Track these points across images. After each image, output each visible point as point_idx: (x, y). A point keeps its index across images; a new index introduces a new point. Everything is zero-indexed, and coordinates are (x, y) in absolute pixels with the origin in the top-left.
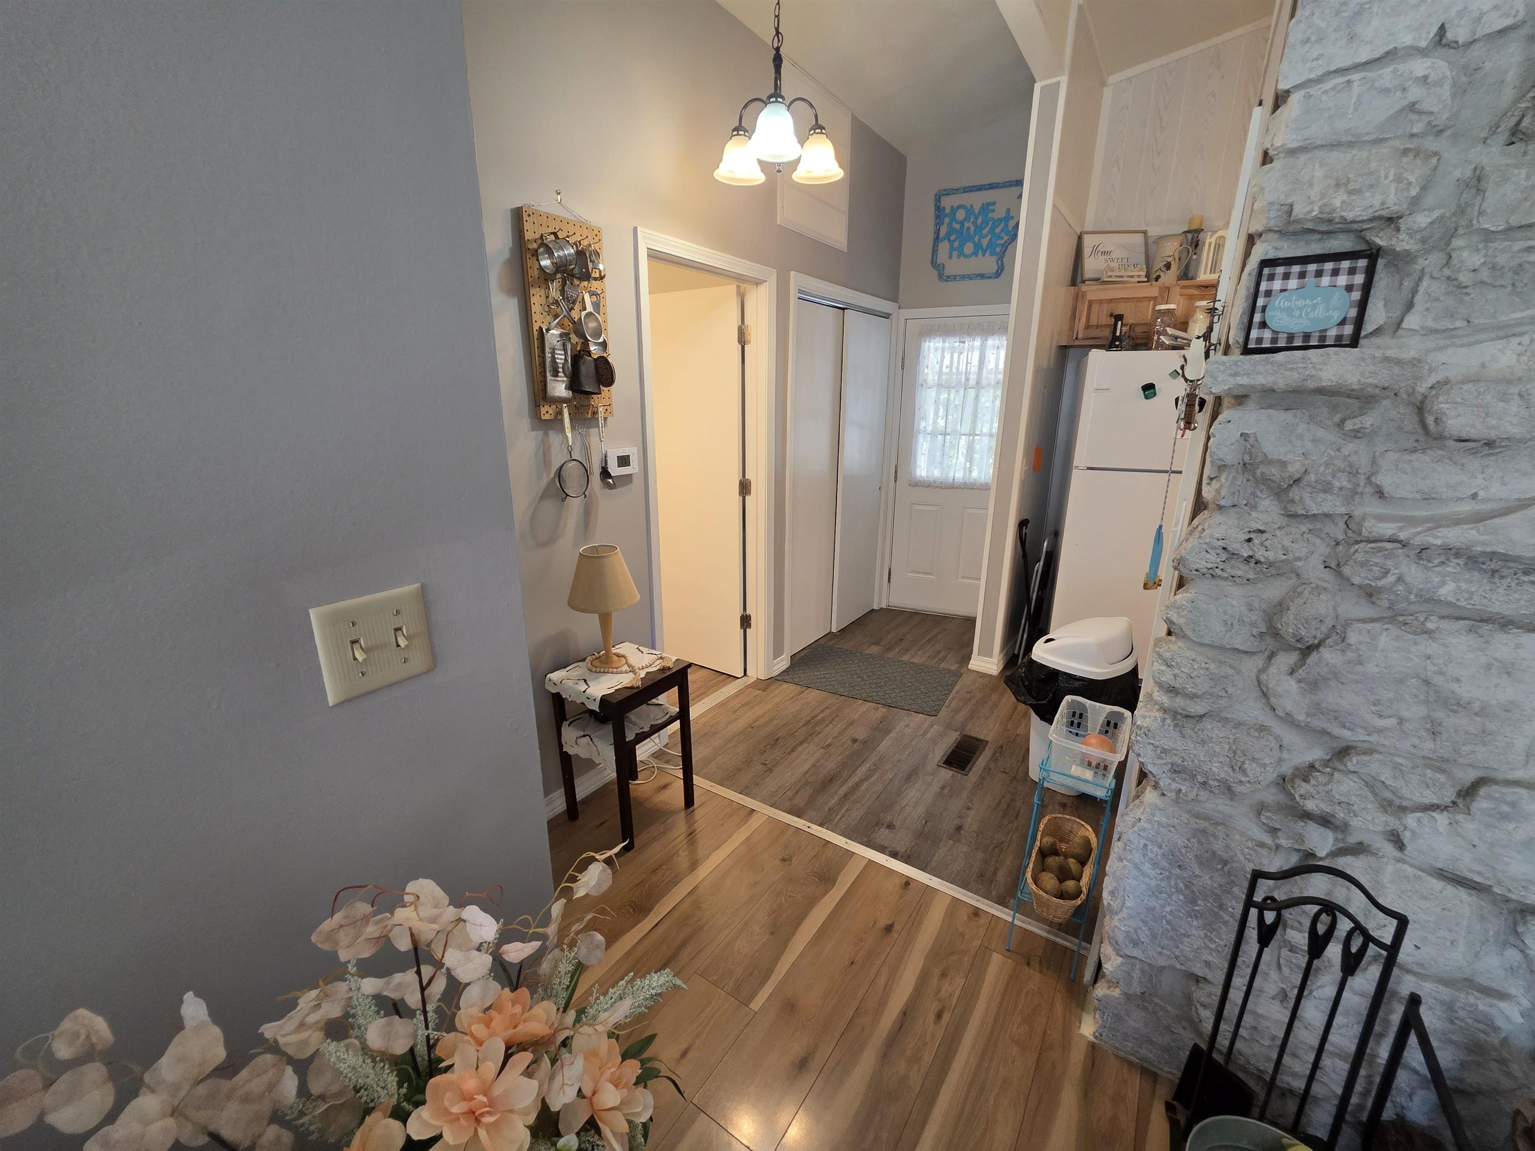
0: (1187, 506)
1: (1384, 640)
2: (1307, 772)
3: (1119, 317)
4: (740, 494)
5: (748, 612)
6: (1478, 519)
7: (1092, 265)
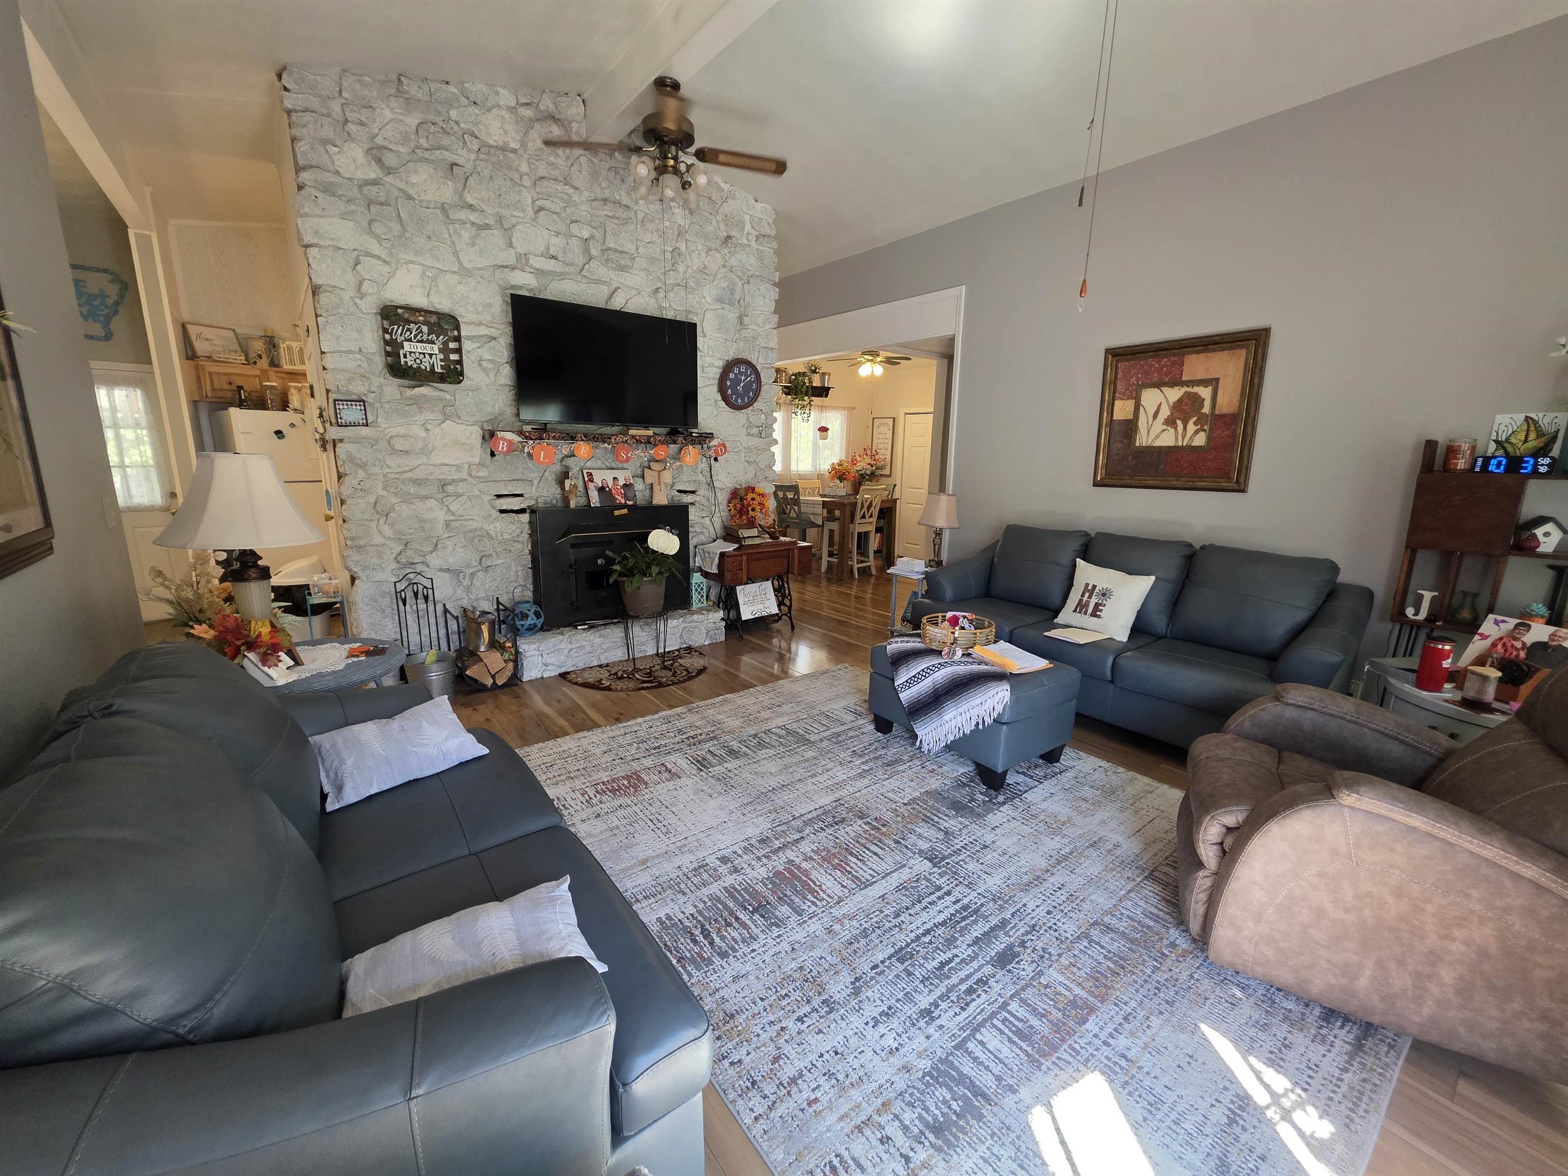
0: (335, 477)
1: (403, 507)
2: (400, 554)
3: (240, 388)
6: (410, 470)
7: (201, 347)
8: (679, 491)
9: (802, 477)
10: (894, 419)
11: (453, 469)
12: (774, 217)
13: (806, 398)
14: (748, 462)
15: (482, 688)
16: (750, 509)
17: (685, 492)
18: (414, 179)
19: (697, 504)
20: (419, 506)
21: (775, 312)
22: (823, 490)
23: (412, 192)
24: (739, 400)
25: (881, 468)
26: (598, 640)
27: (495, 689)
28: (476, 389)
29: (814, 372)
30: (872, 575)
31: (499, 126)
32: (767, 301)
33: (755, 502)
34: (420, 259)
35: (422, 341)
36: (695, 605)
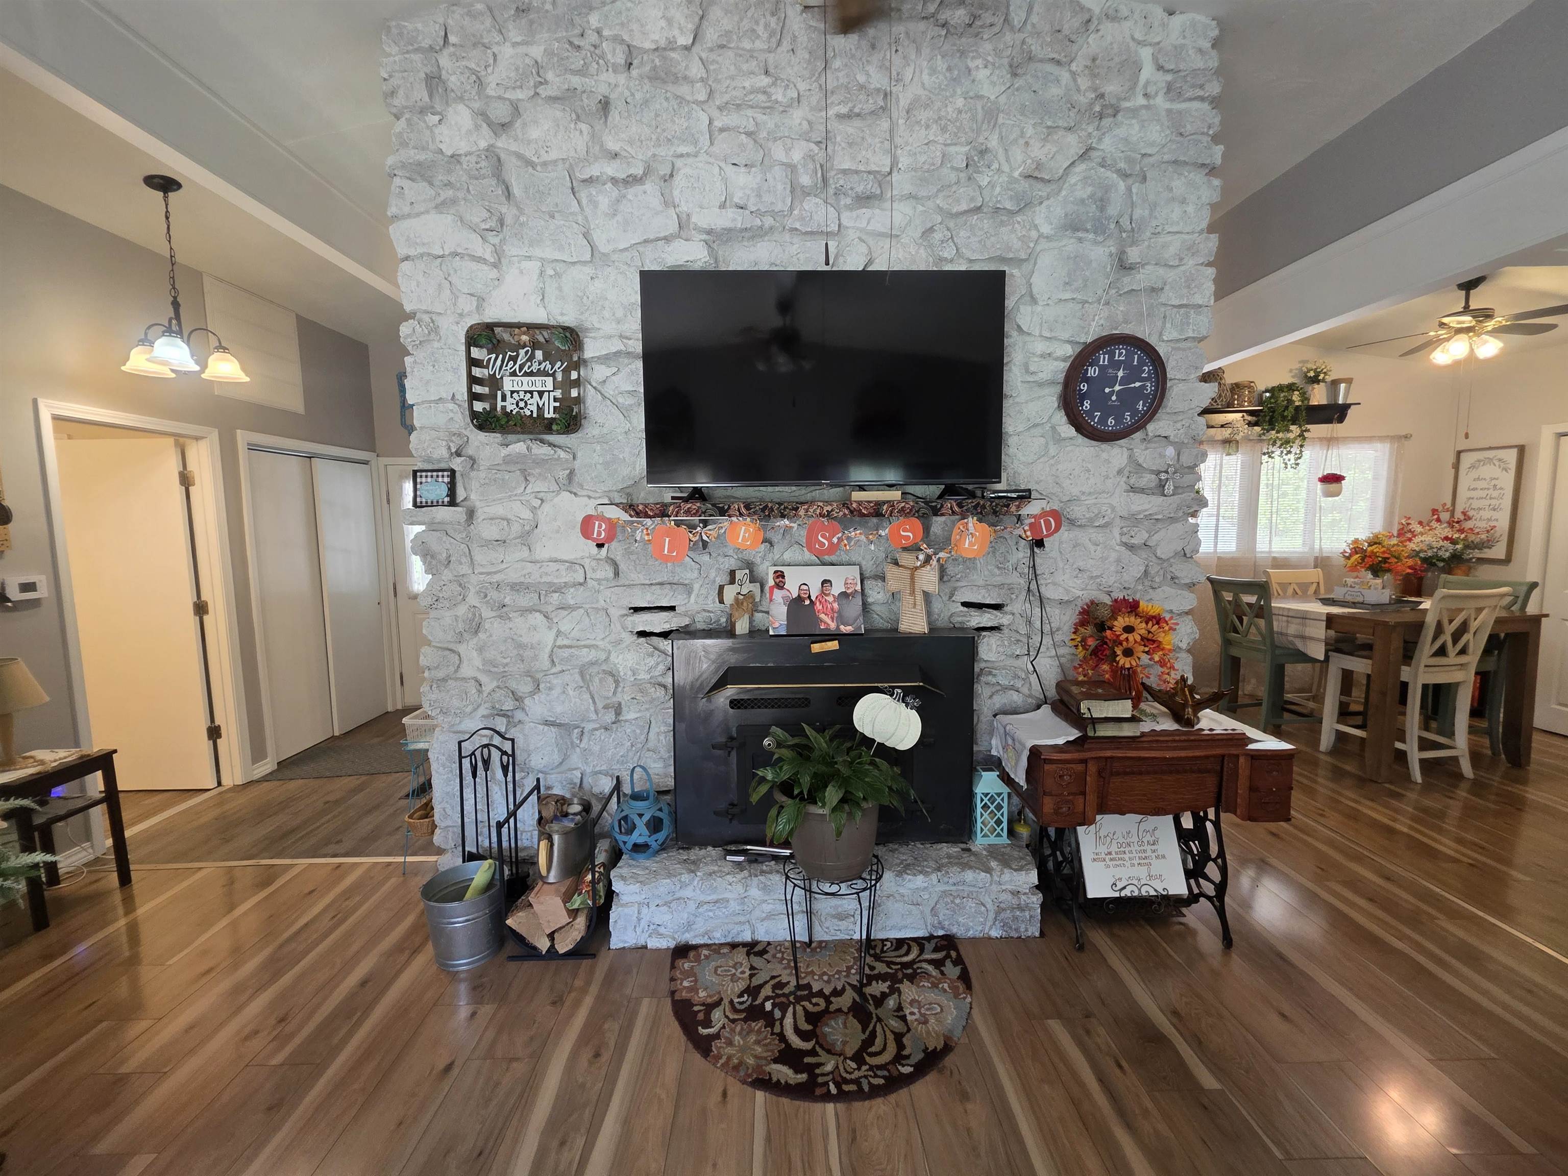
2: (491, 693)
4: (195, 614)
5: (217, 723)
6: (503, 570)
8: (965, 604)
9: (1280, 563)
10: (1521, 450)
11: (563, 567)
12: (1216, 32)
13: (1293, 428)
14: (1131, 548)
15: (529, 952)
16: (1119, 651)
17: (979, 606)
18: (534, 133)
19: (1006, 631)
20: (519, 623)
21: (1211, 229)
22: (1329, 590)
23: (529, 153)
24: (1111, 421)
25: (1481, 546)
26: (755, 892)
27: (551, 959)
28: (602, 440)
29: (1315, 380)
30: (1460, 776)
31: (660, 14)
32: (1190, 209)
33: (1133, 637)
34: (538, 252)
35: (531, 374)
36: (980, 842)
